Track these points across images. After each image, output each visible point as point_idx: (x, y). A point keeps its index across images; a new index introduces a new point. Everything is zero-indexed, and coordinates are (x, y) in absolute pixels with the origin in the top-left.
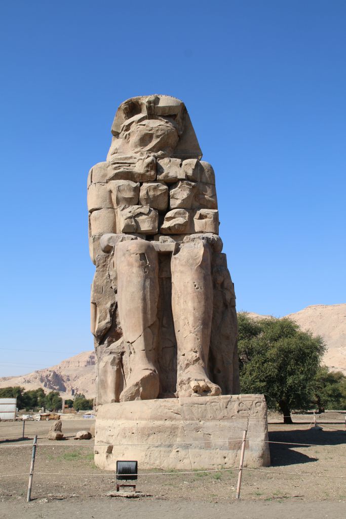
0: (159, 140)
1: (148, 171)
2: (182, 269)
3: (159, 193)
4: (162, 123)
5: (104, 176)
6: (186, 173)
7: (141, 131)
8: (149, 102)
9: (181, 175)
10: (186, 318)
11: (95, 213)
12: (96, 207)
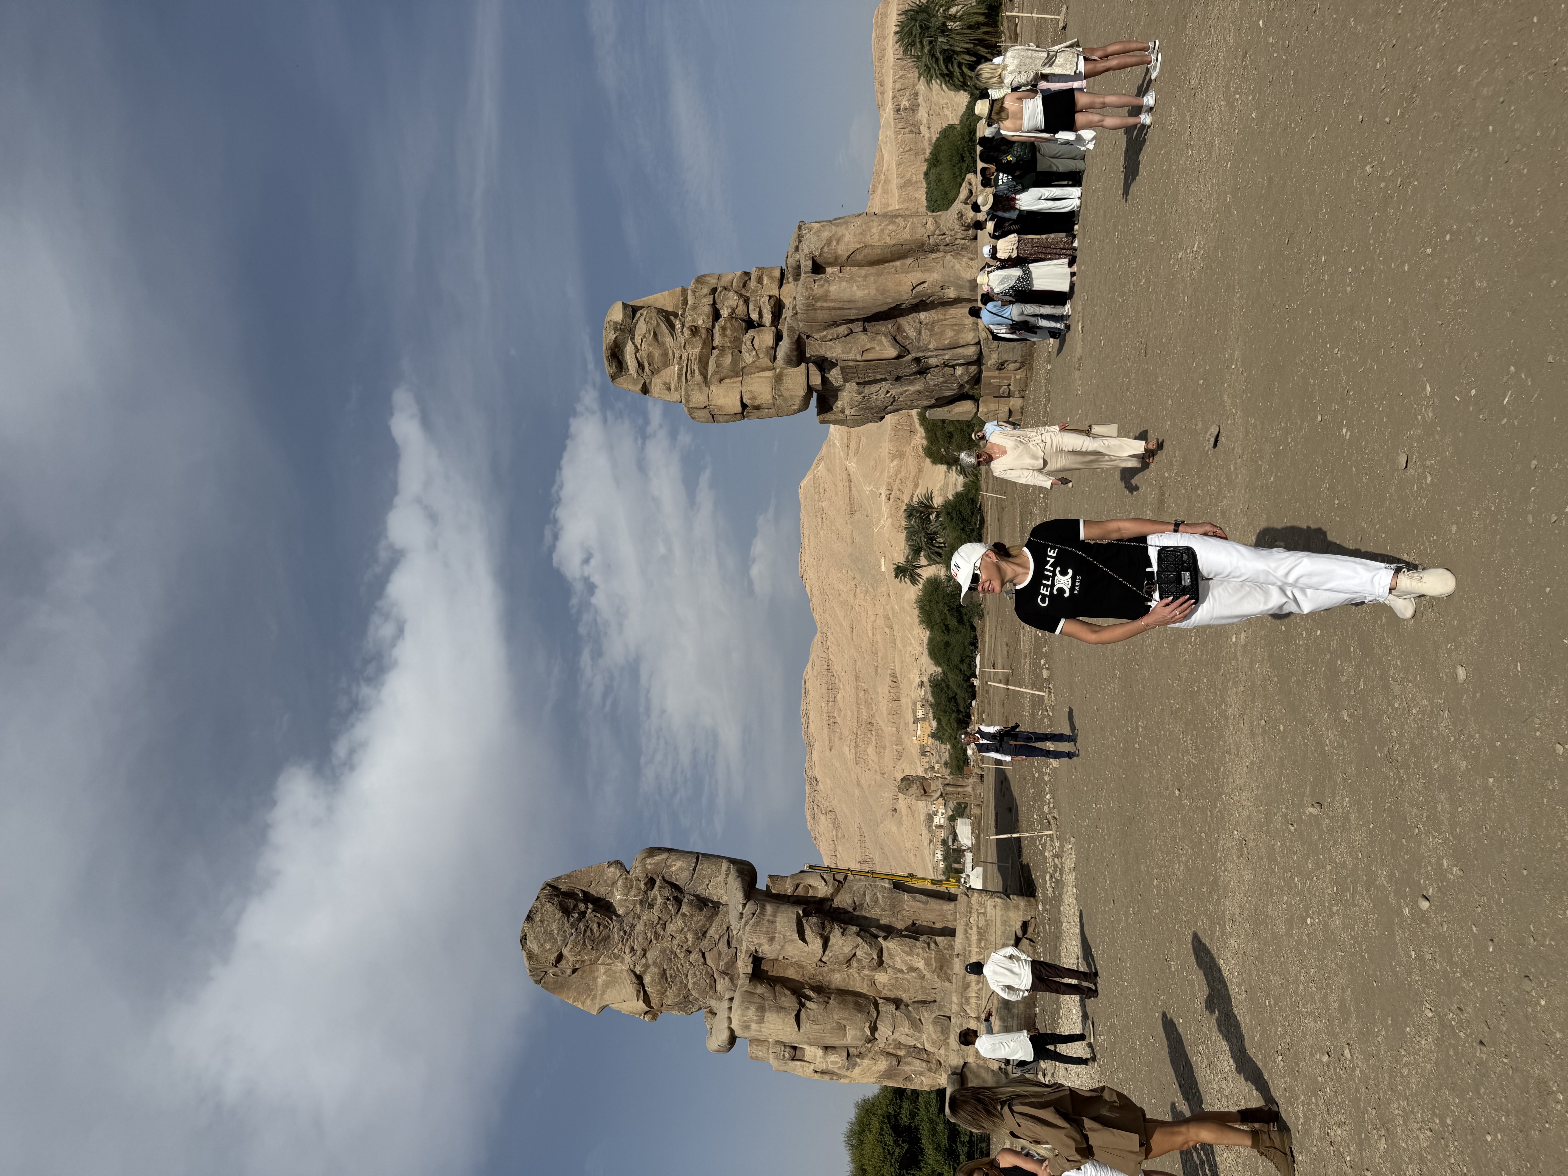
0: (662, 324)
1: (700, 336)
2: (834, 243)
3: (728, 325)
4: (642, 319)
5: (700, 389)
6: (706, 295)
7: (649, 345)
8: (616, 329)
9: (709, 300)
10: (889, 236)
11: (744, 401)
12: (739, 397)
